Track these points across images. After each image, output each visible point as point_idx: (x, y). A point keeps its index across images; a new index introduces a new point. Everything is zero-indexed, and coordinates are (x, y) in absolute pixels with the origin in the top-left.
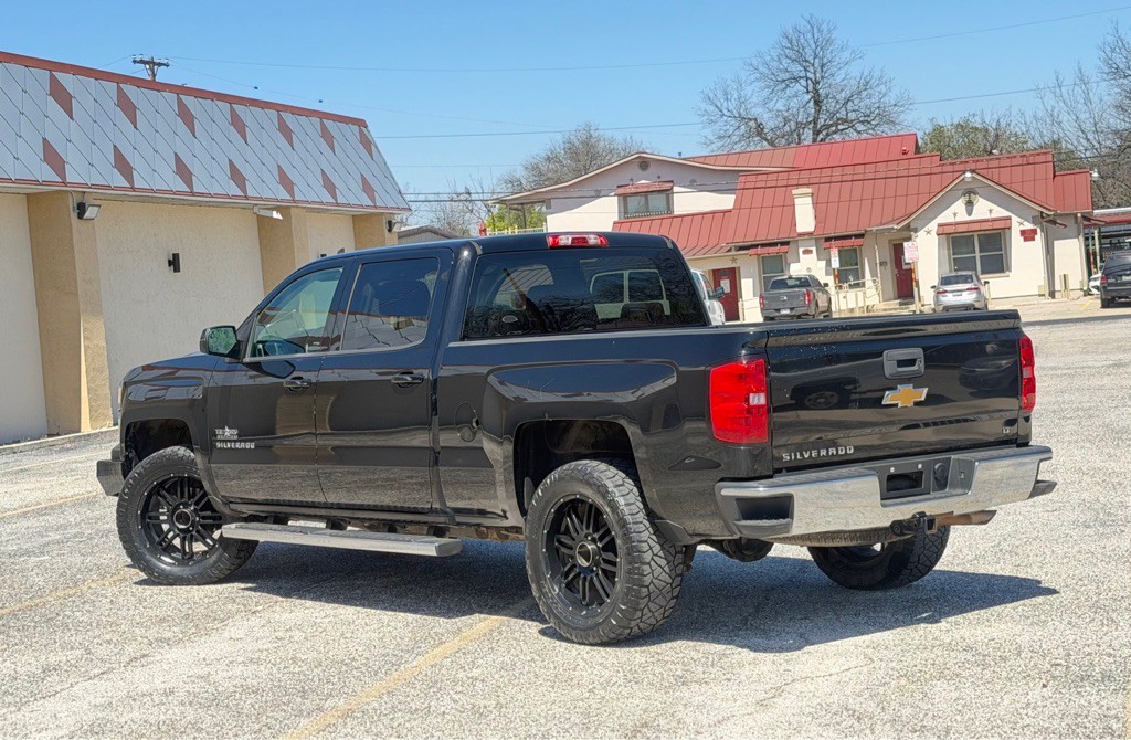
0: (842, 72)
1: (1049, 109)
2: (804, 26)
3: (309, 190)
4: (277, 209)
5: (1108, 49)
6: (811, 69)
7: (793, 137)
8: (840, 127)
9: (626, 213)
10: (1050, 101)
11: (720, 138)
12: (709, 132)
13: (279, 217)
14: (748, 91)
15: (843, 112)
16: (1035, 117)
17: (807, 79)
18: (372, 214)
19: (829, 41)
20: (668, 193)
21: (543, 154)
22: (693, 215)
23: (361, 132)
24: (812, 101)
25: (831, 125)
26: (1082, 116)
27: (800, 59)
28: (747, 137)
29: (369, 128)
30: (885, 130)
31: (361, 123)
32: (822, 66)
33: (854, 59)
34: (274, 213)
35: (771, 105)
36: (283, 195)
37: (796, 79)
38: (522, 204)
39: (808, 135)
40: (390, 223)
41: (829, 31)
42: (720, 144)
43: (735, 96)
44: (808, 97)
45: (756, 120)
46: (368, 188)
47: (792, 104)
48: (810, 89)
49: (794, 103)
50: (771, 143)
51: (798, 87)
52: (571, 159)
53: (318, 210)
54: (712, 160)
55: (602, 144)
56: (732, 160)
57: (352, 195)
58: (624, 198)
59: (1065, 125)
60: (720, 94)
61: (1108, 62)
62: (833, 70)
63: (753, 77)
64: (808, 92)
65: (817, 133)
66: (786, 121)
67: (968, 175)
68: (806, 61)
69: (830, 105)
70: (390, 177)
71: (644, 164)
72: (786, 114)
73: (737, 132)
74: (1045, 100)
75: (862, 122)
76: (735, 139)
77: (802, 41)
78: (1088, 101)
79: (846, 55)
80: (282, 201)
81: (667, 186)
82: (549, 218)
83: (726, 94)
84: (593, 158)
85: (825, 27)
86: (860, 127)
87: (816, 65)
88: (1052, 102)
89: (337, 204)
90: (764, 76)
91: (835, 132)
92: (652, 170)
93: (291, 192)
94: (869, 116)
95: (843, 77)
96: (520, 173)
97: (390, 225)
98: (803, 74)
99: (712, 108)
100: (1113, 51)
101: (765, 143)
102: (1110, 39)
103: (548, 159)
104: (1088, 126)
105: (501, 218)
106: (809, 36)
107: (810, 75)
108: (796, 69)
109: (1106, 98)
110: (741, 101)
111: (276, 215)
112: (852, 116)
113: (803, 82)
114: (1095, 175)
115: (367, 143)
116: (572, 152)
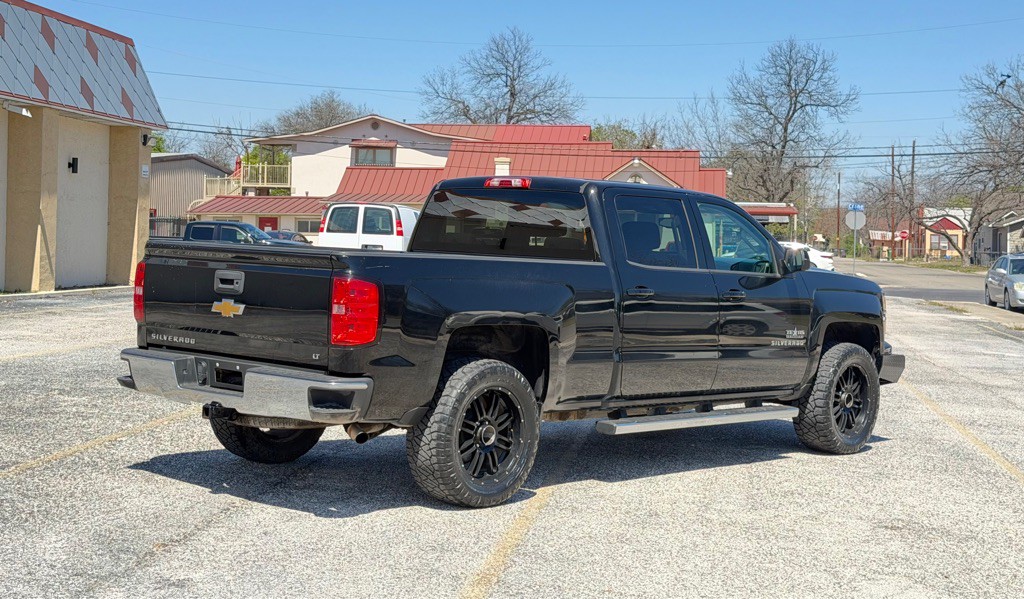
0: (535, 73)
1: (686, 121)
2: (508, 35)
3: (64, 92)
4: (28, 108)
5: (735, 81)
6: (511, 69)
7: (491, 120)
8: (529, 116)
9: (357, 161)
10: (688, 115)
11: (434, 113)
12: (426, 109)
13: (29, 115)
14: (459, 80)
15: (532, 104)
16: (676, 127)
17: (507, 76)
18: (130, 127)
19: (527, 49)
20: (392, 150)
21: (294, 110)
22: (411, 169)
23: (127, 49)
24: (509, 93)
25: (522, 114)
26: (711, 130)
27: (503, 60)
28: (455, 115)
29: (136, 47)
30: (563, 122)
31: (128, 42)
32: (519, 67)
33: (545, 65)
34: (24, 110)
35: (477, 92)
36: (36, 94)
37: (499, 75)
38: (273, 145)
39: (503, 118)
40: (145, 137)
41: (528, 41)
42: (433, 118)
43: (449, 83)
44: (506, 90)
45: (463, 103)
46: (127, 102)
47: (494, 93)
48: (509, 84)
49: (495, 93)
50: (474, 122)
51: (499, 81)
52: (316, 116)
53: (72, 114)
54: (429, 128)
55: (341, 107)
56: (446, 130)
57: (109, 104)
58: (357, 148)
59: (697, 135)
60: (438, 80)
61: (734, 90)
62: (527, 71)
63: (465, 70)
64: (507, 86)
65: (510, 118)
66: (488, 106)
67: (636, 161)
68: (508, 62)
69: (521, 98)
70: (150, 94)
71: (375, 124)
72: (488, 101)
73: (448, 111)
74: (684, 113)
75: (546, 114)
76: (446, 115)
77: (506, 46)
78: (716, 119)
79: (537, 62)
80: (34, 100)
81: (392, 144)
82: (294, 159)
83: (443, 80)
84: (334, 117)
85: (524, 38)
86: (544, 118)
87: (516, 66)
88: (690, 117)
89: (93, 112)
90: (474, 70)
91: (524, 120)
92: (382, 130)
93: (45, 93)
94: (551, 110)
95: (535, 77)
96: (274, 122)
97: (145, 138)
98: (504, 71)
99: (430, 90)
100: (738, 83)
101: (469, 121)
102: (737, 74)
103: (298, 114)
104: (715, 137)
105: (255, 156)
106: (512, 42)
107: (510, 73)
108: (500, 67)
109: (729, 118)
110: (454, 87)
111: (25, 112)
112: (538, 108)
113: (504, 78)
114: (730, 173)
115: (132, 61)
116: (317, 110)
